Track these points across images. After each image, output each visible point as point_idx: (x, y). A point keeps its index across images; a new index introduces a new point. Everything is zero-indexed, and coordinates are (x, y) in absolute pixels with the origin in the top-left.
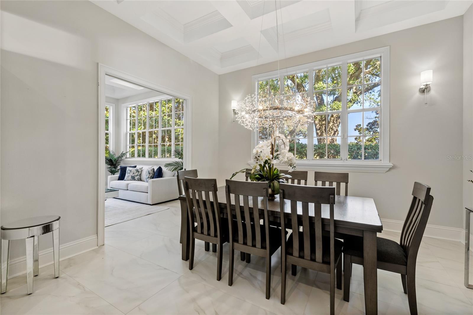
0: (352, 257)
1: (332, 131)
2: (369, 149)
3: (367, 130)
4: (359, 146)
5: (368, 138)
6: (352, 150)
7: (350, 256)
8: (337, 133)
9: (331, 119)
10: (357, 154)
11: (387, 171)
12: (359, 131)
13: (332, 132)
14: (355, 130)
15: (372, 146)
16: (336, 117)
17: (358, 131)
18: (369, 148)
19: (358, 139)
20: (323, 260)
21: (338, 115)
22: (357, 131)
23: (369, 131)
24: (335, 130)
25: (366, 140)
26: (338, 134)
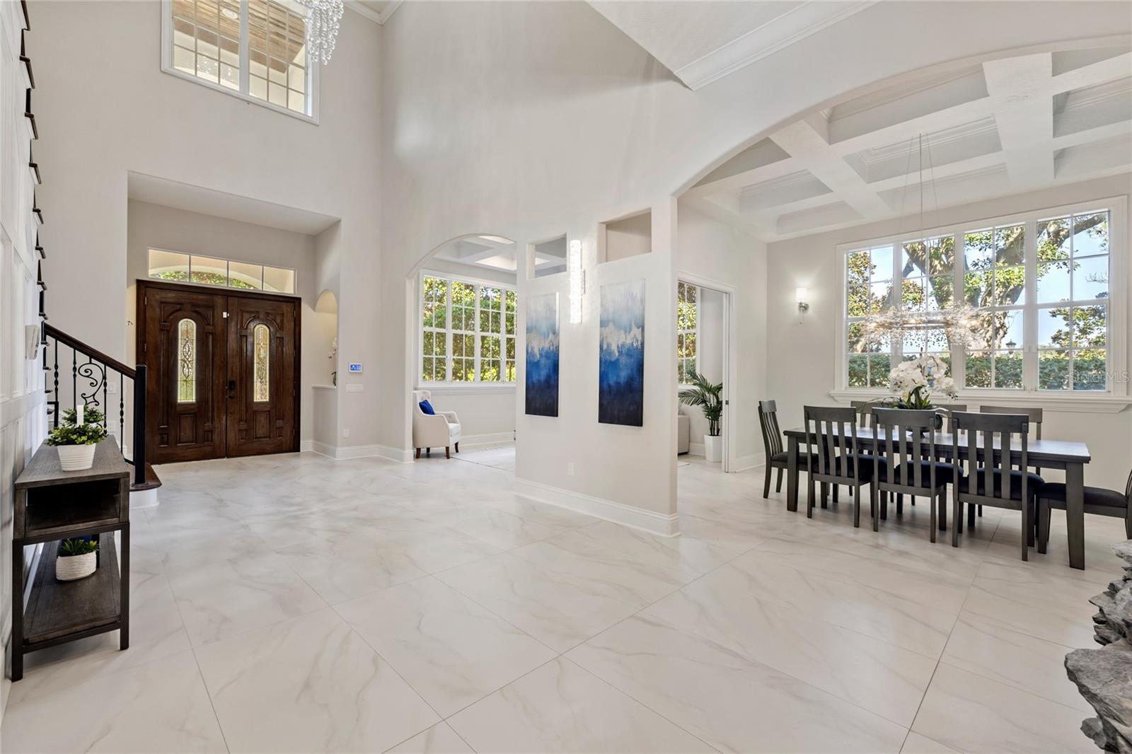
0: (1051, 500)
1: (989, 326)
2: (1091, 370)
3: (1094, 316)
4: (1064, 363)
5: (1098, 337)
6: (1046, 371)
7: (1047, 500)
8: (1001, 332)
9: (986, 300)
10: (1058, 380)
11: (1123, 410)
12: (1065, 319)
13: (989, 329)
14: (1053, 316)
15: (1098, 364)
16: (1001, 295)
17: (1062, 316)
18: (1092, 367)
19: (1063, 340)
20: (1011, 496)
21: (1005, 292)
22: (1060, 317)
23: (1100, 316)
24: (998, 325)
25: (1090, 343)
26: (1005, 333)
